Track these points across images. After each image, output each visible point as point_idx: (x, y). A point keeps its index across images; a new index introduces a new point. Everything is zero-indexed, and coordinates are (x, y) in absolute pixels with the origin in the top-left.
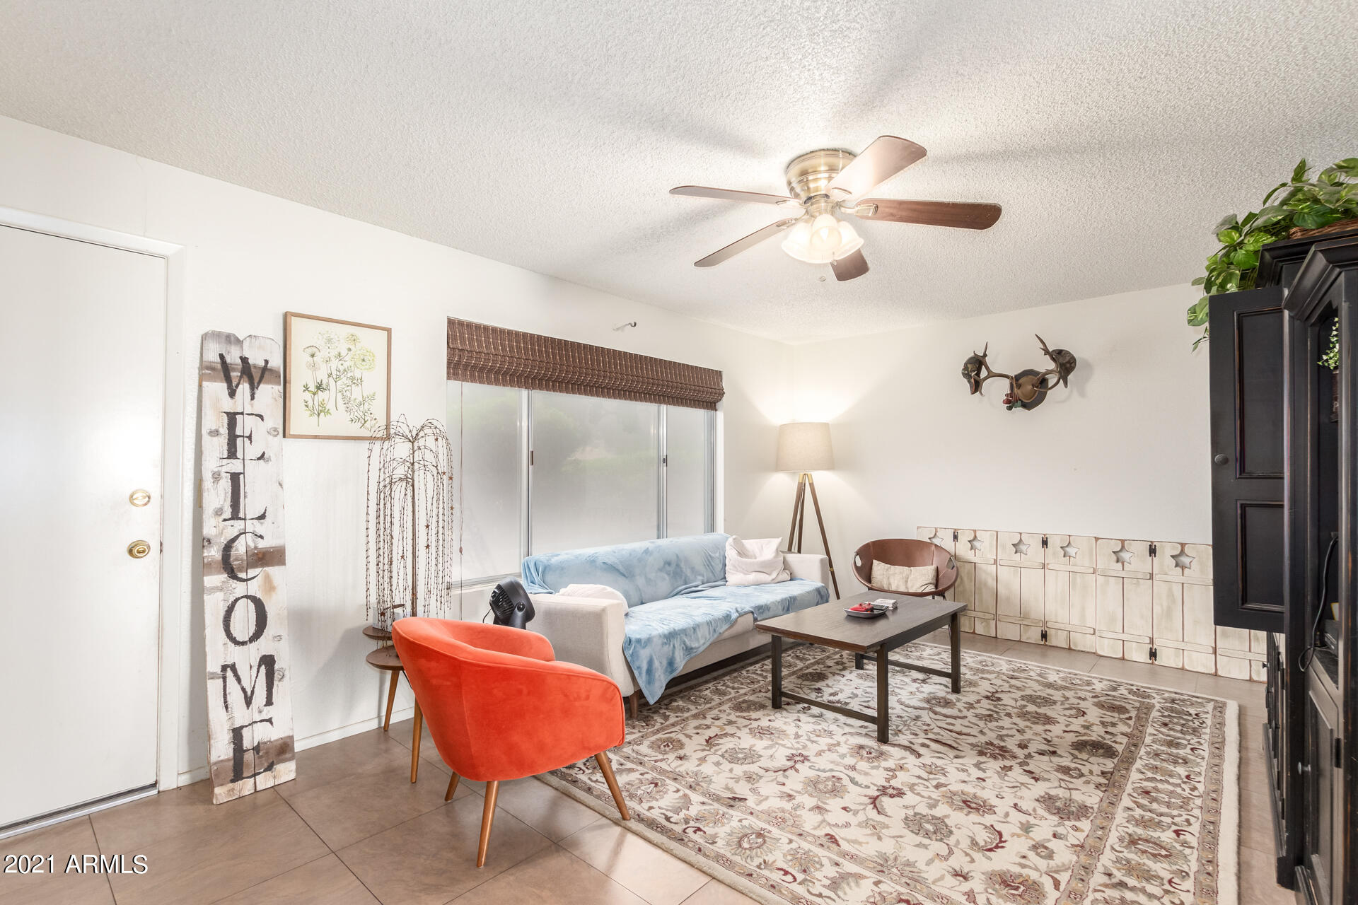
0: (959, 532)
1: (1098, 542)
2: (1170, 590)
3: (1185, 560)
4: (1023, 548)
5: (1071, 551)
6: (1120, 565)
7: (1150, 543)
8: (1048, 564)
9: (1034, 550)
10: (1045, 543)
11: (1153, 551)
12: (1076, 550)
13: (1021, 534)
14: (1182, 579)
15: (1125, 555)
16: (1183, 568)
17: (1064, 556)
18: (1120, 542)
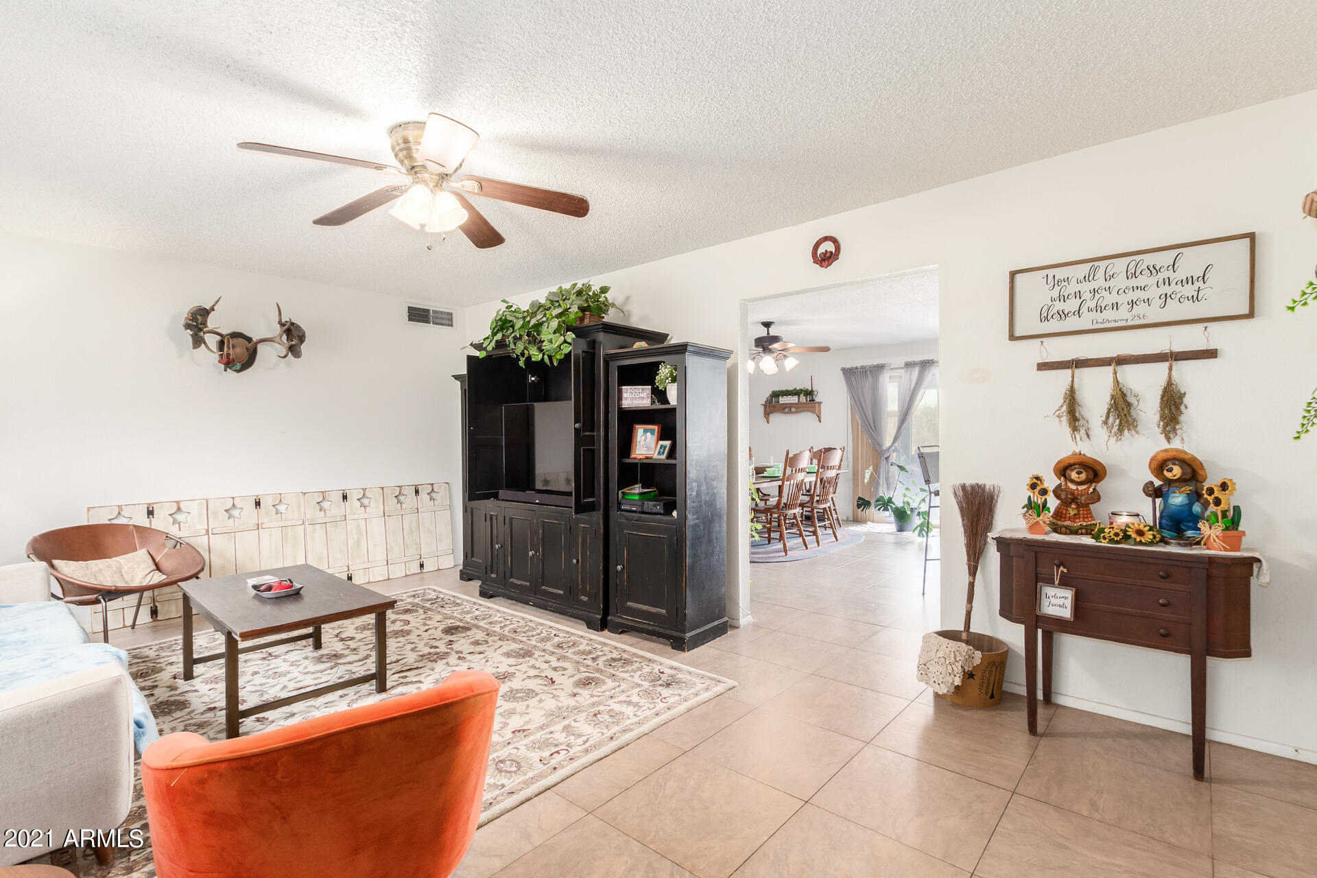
0: (154, 506)
1: (306, 496)
2: (358, 526)
3: (365, 501)
4: (235, 513)
5: (282, 508)
6: (322, 513)
7: (342, 492)
8: (262, 524)
9: (248, 514)
10: (258, 504)
11: (345, 497)
12: (286, 506)
13: (233, 498)
14: (366, 516)
15: (326, 505)
16: (365, 507)
17: (276, 514)
18: (321, 494)
